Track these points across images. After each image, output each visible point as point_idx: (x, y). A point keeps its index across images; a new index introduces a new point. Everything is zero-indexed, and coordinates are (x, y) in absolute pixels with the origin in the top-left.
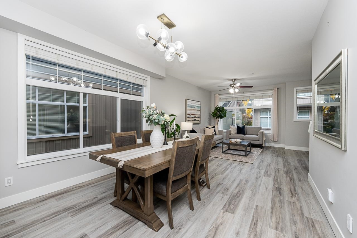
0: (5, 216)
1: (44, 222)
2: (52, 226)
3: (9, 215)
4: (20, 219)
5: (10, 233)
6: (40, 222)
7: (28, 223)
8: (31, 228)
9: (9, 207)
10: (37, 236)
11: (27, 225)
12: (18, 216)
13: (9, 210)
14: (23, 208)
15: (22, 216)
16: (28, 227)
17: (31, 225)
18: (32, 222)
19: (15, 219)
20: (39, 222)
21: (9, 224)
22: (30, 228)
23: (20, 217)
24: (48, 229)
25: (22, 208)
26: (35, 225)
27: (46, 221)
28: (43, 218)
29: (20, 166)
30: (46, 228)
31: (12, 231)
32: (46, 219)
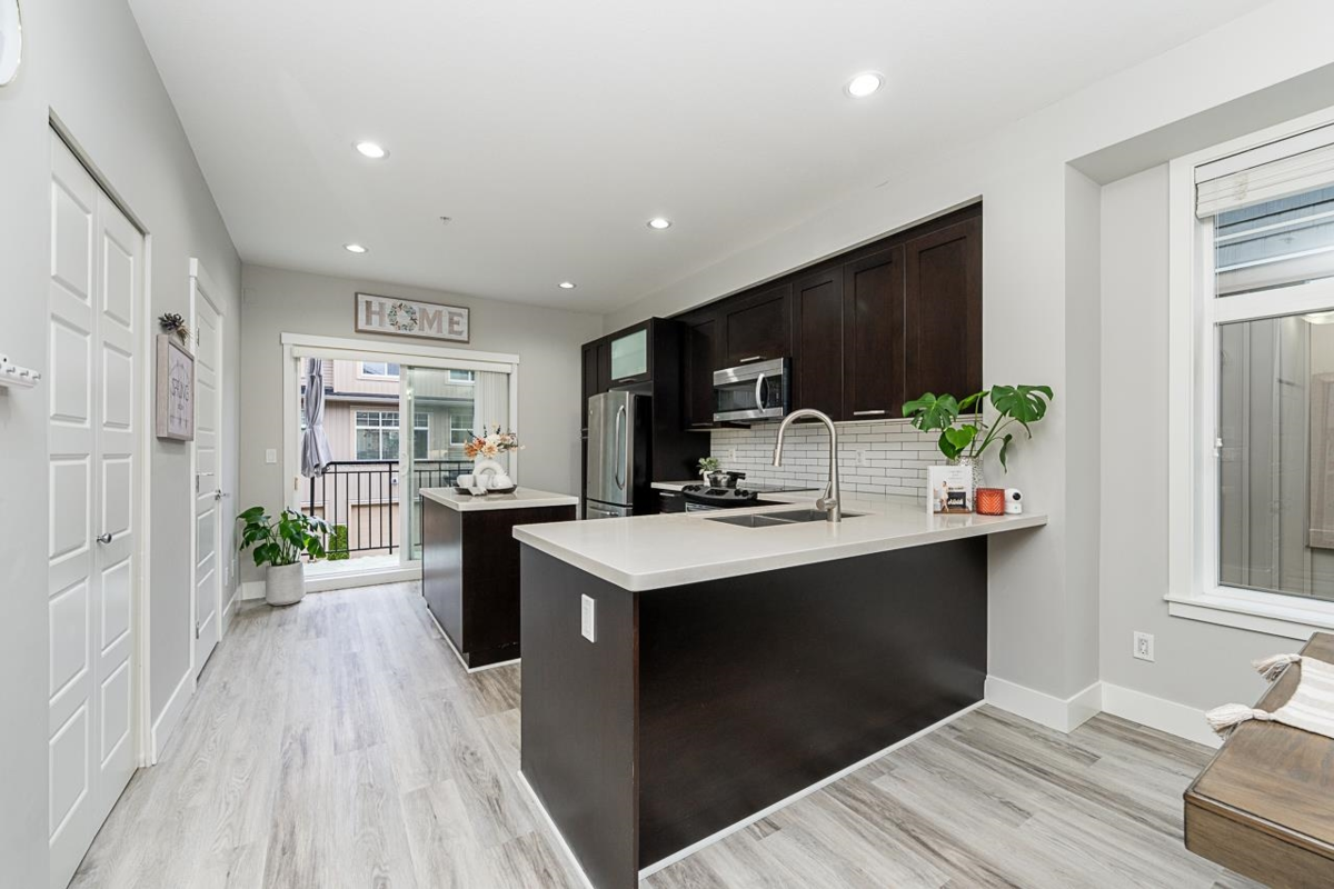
0: (1102, 736)
1: (1135, 818)
2: (1129, 848)
3: (1113, 740)
4: (1113, 766)
5: (1055, 772)
6: (1126, 810)
7: (1108, 787)
8: (1091, 803)
9: (1140, 725)
10: (1073, 826)
11: (1097, 790)
12: (1119, 757)
13: (1131, 731)
14: (1159, 750)
15: (1125, 765)
16: (1091, 793)
17: (1105, 796)
18: (1115, 794)
19: (1105, 758)
20: (1122, 808)
21: (1081, 757)
22: (1091, 799)
23: (1117, 762)
24: (1113, 841)
25: (1154, 749)
26: (1108, 806)
27: (1143, 821)
28: (1149, 811)
29: (1174, 610)
30: (1112, 834)
31: (1063, 772)
32: (1150, 818)
